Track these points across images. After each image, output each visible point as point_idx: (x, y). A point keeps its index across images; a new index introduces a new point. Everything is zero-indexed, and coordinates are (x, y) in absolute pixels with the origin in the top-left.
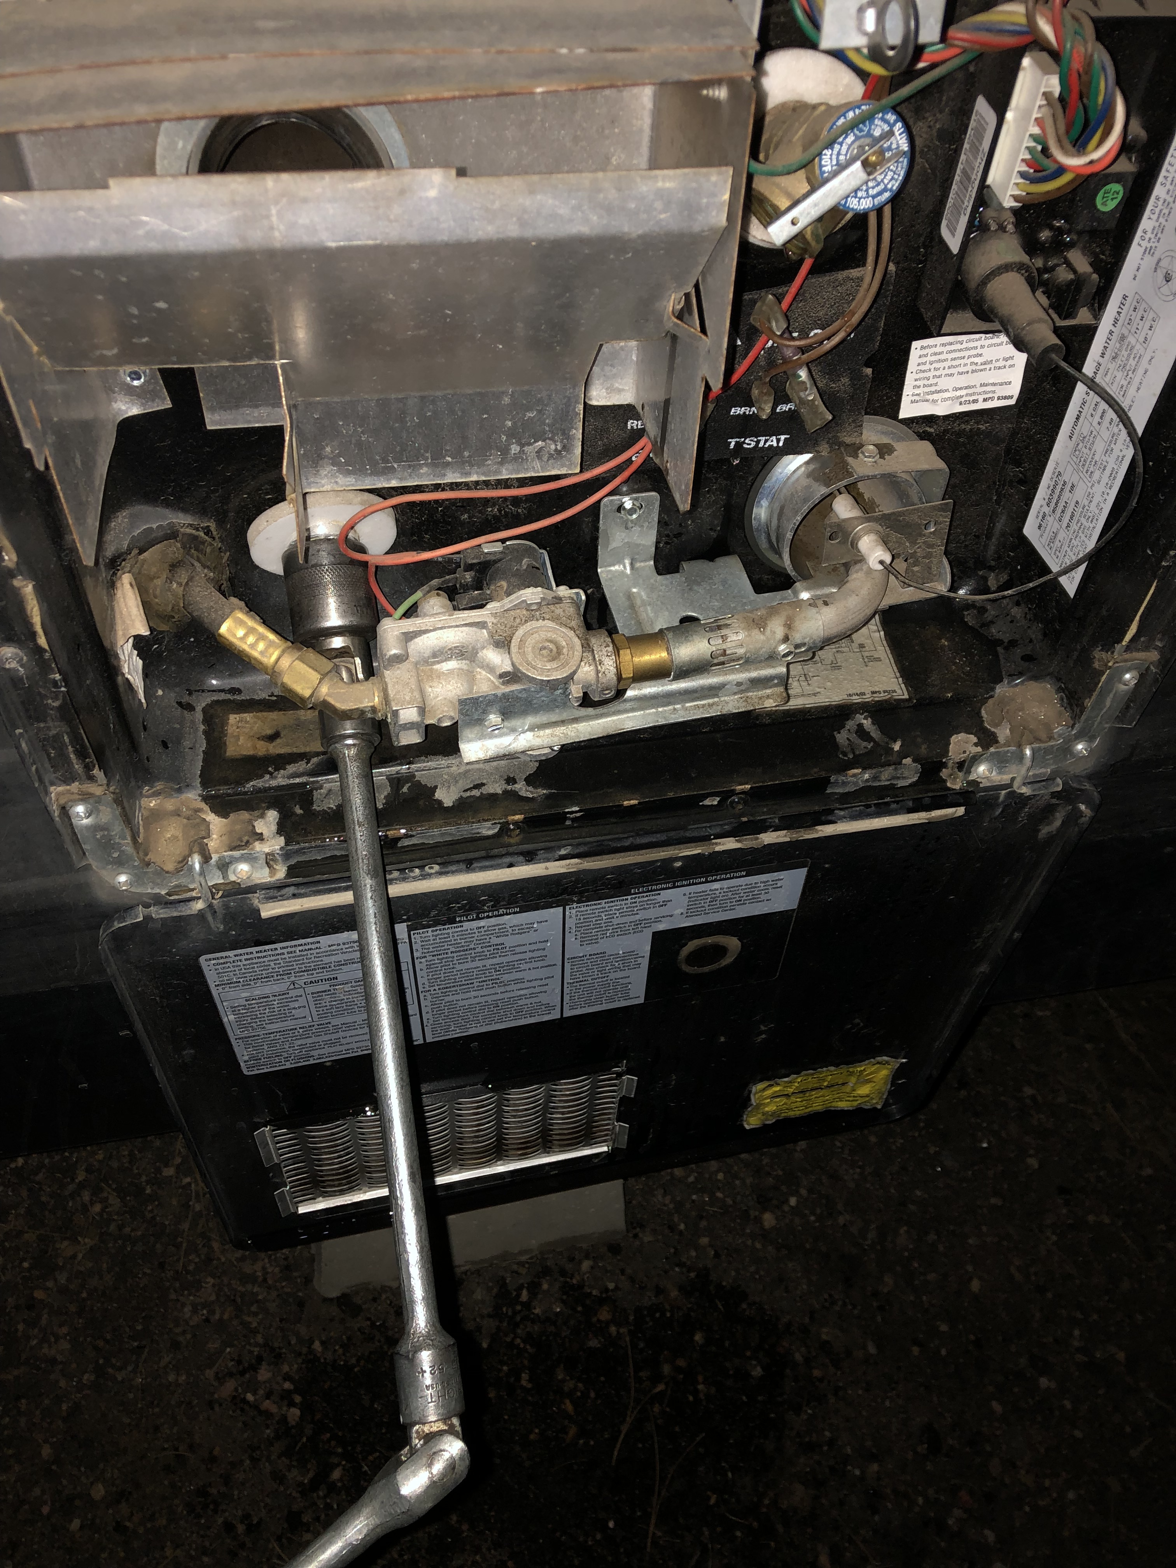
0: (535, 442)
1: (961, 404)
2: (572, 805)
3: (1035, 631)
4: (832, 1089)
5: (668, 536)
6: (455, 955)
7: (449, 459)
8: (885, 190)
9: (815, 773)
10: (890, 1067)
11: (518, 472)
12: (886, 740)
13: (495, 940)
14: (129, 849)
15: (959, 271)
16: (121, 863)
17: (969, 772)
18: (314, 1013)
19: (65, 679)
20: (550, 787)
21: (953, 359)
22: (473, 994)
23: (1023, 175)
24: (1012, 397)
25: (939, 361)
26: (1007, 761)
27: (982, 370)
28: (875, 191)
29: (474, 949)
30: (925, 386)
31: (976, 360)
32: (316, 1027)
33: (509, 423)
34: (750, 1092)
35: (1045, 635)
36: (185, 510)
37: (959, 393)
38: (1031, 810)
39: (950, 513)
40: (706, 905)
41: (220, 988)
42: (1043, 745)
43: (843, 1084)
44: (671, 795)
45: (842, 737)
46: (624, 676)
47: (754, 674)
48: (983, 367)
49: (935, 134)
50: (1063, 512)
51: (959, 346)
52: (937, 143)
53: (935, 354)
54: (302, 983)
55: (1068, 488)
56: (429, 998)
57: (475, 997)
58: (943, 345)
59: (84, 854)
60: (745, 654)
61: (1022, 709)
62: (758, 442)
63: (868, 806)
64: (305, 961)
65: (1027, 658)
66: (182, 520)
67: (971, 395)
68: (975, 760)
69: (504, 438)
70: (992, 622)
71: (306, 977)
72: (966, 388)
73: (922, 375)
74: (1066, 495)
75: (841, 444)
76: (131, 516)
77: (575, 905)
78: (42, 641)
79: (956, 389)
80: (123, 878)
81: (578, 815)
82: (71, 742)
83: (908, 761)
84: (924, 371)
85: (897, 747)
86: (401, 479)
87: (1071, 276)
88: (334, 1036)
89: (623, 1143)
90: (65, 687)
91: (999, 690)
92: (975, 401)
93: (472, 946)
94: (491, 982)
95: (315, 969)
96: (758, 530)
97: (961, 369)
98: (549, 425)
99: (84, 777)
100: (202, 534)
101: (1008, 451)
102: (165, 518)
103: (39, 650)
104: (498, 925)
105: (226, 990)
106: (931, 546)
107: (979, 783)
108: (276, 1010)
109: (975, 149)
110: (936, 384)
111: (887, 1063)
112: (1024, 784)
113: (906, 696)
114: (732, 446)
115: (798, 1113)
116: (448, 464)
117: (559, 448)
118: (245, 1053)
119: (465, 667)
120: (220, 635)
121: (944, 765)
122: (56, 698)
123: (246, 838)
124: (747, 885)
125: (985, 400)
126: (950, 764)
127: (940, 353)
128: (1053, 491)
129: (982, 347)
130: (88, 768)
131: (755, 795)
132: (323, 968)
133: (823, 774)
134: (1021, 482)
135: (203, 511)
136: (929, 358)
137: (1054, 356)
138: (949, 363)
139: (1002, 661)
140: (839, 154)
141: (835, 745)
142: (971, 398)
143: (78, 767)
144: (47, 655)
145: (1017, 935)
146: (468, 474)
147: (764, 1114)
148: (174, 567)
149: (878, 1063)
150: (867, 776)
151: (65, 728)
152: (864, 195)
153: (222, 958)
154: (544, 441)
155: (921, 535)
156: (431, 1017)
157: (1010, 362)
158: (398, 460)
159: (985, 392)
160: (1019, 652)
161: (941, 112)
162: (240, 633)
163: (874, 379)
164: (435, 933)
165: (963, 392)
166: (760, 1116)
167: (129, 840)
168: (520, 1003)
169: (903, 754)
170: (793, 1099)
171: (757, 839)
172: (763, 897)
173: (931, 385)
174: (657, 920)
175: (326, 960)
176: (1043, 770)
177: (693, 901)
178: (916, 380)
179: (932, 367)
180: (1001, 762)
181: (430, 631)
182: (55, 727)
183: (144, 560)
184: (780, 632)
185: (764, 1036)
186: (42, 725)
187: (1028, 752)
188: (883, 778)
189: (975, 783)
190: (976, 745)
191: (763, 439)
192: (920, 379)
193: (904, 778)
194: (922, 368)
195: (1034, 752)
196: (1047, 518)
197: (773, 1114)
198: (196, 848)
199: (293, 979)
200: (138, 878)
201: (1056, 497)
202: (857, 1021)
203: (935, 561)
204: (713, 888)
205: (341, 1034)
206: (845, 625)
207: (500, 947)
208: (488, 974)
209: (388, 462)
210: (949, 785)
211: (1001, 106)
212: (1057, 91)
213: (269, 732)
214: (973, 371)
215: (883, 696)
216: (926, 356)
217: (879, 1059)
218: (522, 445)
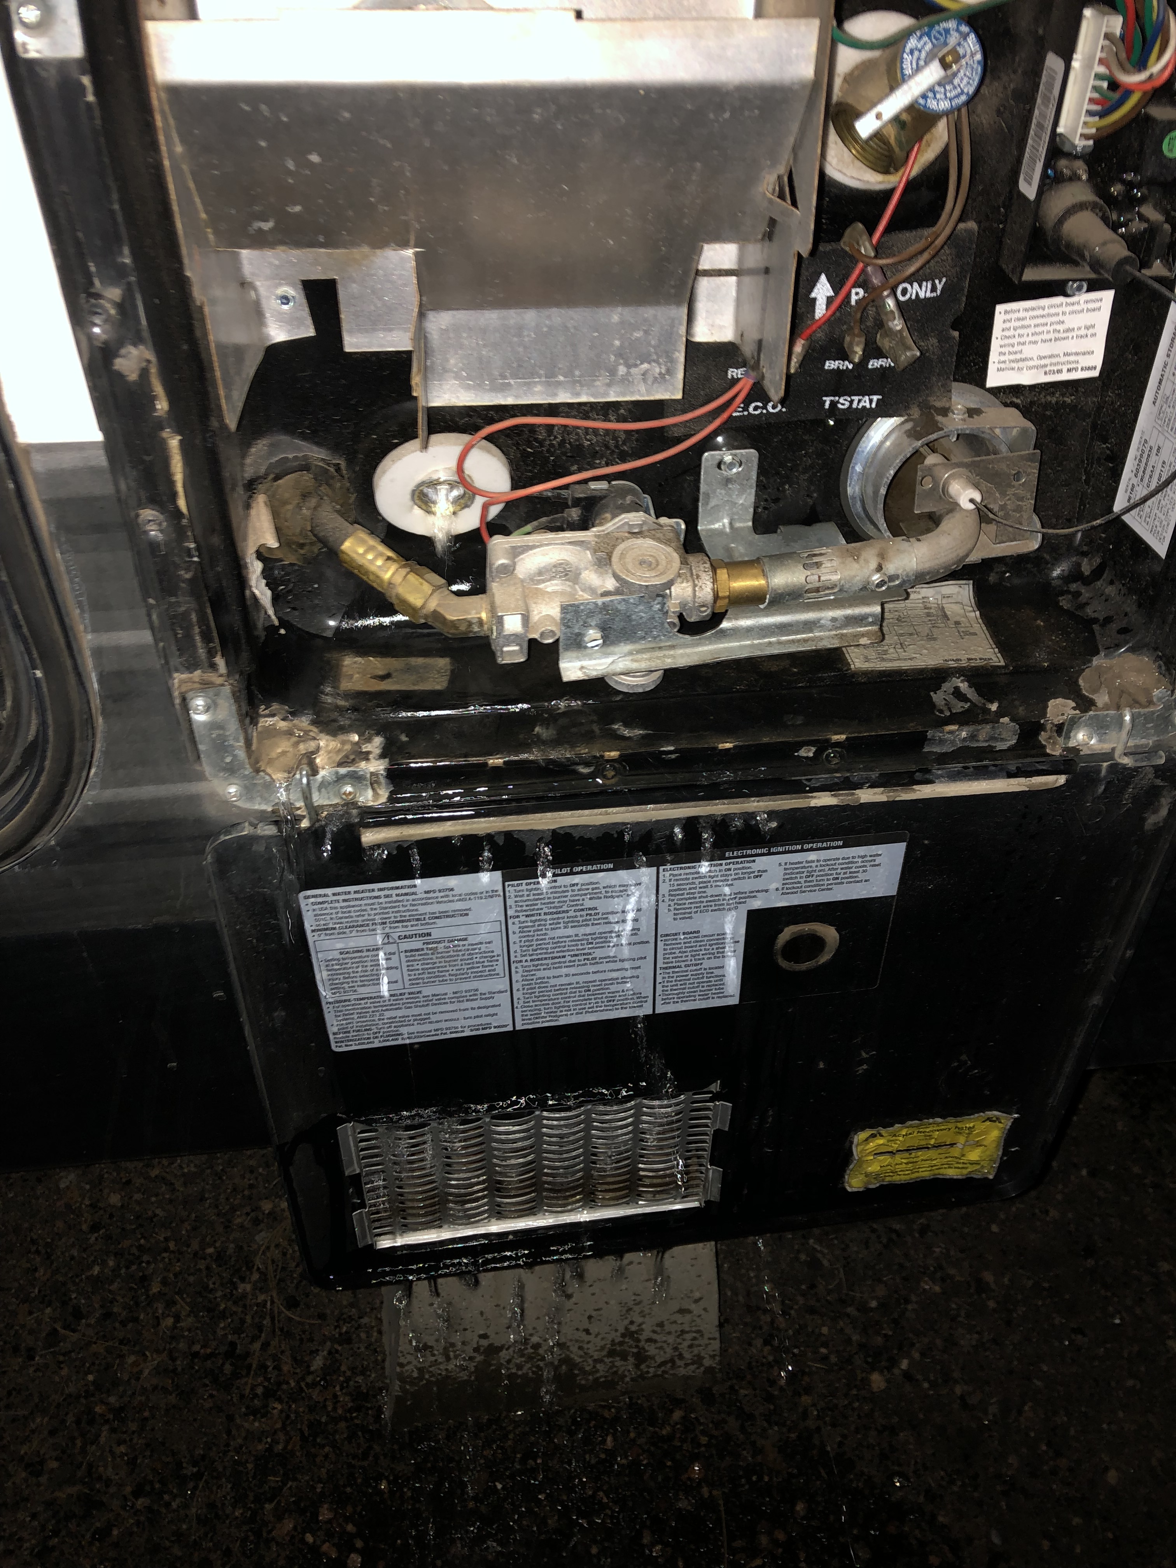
0: (642, 363)
1: (1046, 373)
2: (668, 745)
3: (1130, 605)
4: (940, 1151)
5: (766, 500)
6: (548, 917)
7: (561, 378)
8: (962, 92)
9: (912, 727)
10: (1001, 1125)
11: (624, 395)
12: (983, 701)
13: (588, 904)
14: (241, 754)
15: (1036, 216)
16: (231, 770)
17: (1068, 737)
18: (406, 978)
19: (198, 548)
20: (646, 729)
21: (1036, 326)
22: (564, 971)
23: (1090, 113)
24: (1095, 368)
25: (1023, 327)
26: (1107, 727)
27: (1064, 339)
28: (953, 94)
29: (567, 912)
30: (1010, 353)
31: (1058, 327)
32: (407, 996)
33: (617, 343)
34: (852, 1143)
35: (1140, 605)
36: (318, 444)
37: (1043, 362)
38: (1136, 791)
39: (1037, 464)
40: (802, 880)
41: (316, 934)
42: (1142, 711)
43: (952, 1145)
44: (766, 740)
45: (938, 698)
46: (720, 594)
47: (849, 612)
48: (1065, 335)
49: (1009, 92)
50: (1151, 477)
51: (1041, 312)
52: (1012, 102)
53: (1019, 319)
54: (395, 936)
55: (1154, 451)
56: (520, 970)
57: (566, 975)
58: (1026, 310)
59: (199, 757)
60: (840, 580)
61: (1119, 677)
62: (851, 402)
63: (966, 768)
64: (401, 909)
65: (1123, 631)
66: (317, 454)
67: (1055, 364)
68: (1073, 723)
69: (613, 358)
70: (1087, 604)
71: (400, 931)
72: (1051, 357)
73: (1007, 341)
74: (1153, 458)
75: (931, 407)
76: (272, 445)
77: (668, 867)
78: (182, 503)
79: (1041, 358)
80: (233, 789)
81: (673, 756)
82: (198, 622)
83: (1005, 720)
84: (1009, 337)
85: (994, 707)
86: (516, 397)
87: (1146, 225)
88: (423, 1010)
89: (714, 1193)
90: (198, 557)
91: (1096, 661)
92: (1060, 371)
93: (565, 908)
94: (582, 958)
95: (409, 921)
96: (854, 498)
97: (1046, 337)
98: (654, 347)
99: (206, 665)
100: (332, 470)
101: (1094, 426)
102: (299, 449)
103: (178, 514)
104: (592, 883)
105: (323, 937)
106: (1021, 499)
107: (1079, 751)
108: (369, 968)
109: (1046, 99)
110: (1021, 352)
111: (998, 1119)
112: (1125, 754)
113: (1002, 663)
114: (827, 406)
115: (903, 1178)
116: (559, 383)
117: (663, 371)
118: (335, 1023)
119: (568, 589)
120: (343, 552)
121: (1041, 728)
122: (187, 570)
123: (352, 757)
124: (843, 858)
125: (1069, 370)
126: (1049, 726)
127: (1024, 319)
128: (1140, 461)
129: (1064, 313)
130: (211, 654)
131: (852, 747)
132: (418, 920)
133: (920, 729)
134: (1109, 459)
135: (336, 448)
136: (1014, 324)
137: (1128, 268)
138: (1032, 330)
139: (1098, 637)
140: (918, 59)
141: (933, 706)
142: (1055, 368)
143: (202, 652)
144: (185, 522)
145: (1129, 953)
146: (578, 395)
147: (867, 1175)
148: (305, 496)
149: (989, 1119)
150: (964, 734)
151: (193, 605)
152: (943, 96)
153: (320, 896)
154: (649, 363)
155: (1010, 486)
156: (521, 997)
157: (1091, 331)
158: (515, 376)
159: (1069, 362)
160: (1114, 626)
161: (1015, 72)
162: (361, 550)
163: (960, 344)
164: (529, 887)
165: (1047, 361)
166: (862, 1177)
167: (241, 743)
168: (613, 988)
169: (1000, 713)
170: (898, 1158)
171: (853, 794)
172: (861, 876)
173: (1016, 353)
174: (752, 894)
175: (422, 909)
176: (1144, 741)
177: (790, 873)
178: (1001, 346)
179: (1016, 334)
180: (1100, 727)
181: (538, 547)
182: (185, 603)
183: (278, 486)
184: (873, 565)
185: (865, 1067)
186: (173, 599)
187: (1128, 718)
188: (981, 738)
189: (1075, 750)
190: (1074, 708)
191: (856, 398)
192: (1005, 346)
193: (1002, 740)
194: (1007, 333)
195: (1133, 719)
196: (1136, 488)
197: (877, 1175)
198: (305, 761)
199: (387, 930)
200: (248, 791)
201: (1143, 465)
202: (964, 1057)
203: (1025, 516)
204: (810, 859)
205: (431, 1009)
206: (937, 562)
207: (593, 912)
208: (580, 947)
209: (505, 378)
210: (1048, 751)
211: (1067, 56)
212: (1118, 31)
213: (381, 673)
214: (1056, 339)
215: (978, 663)
216: (1010, 321)
217: (990, 1114)
218: (629, 366)
